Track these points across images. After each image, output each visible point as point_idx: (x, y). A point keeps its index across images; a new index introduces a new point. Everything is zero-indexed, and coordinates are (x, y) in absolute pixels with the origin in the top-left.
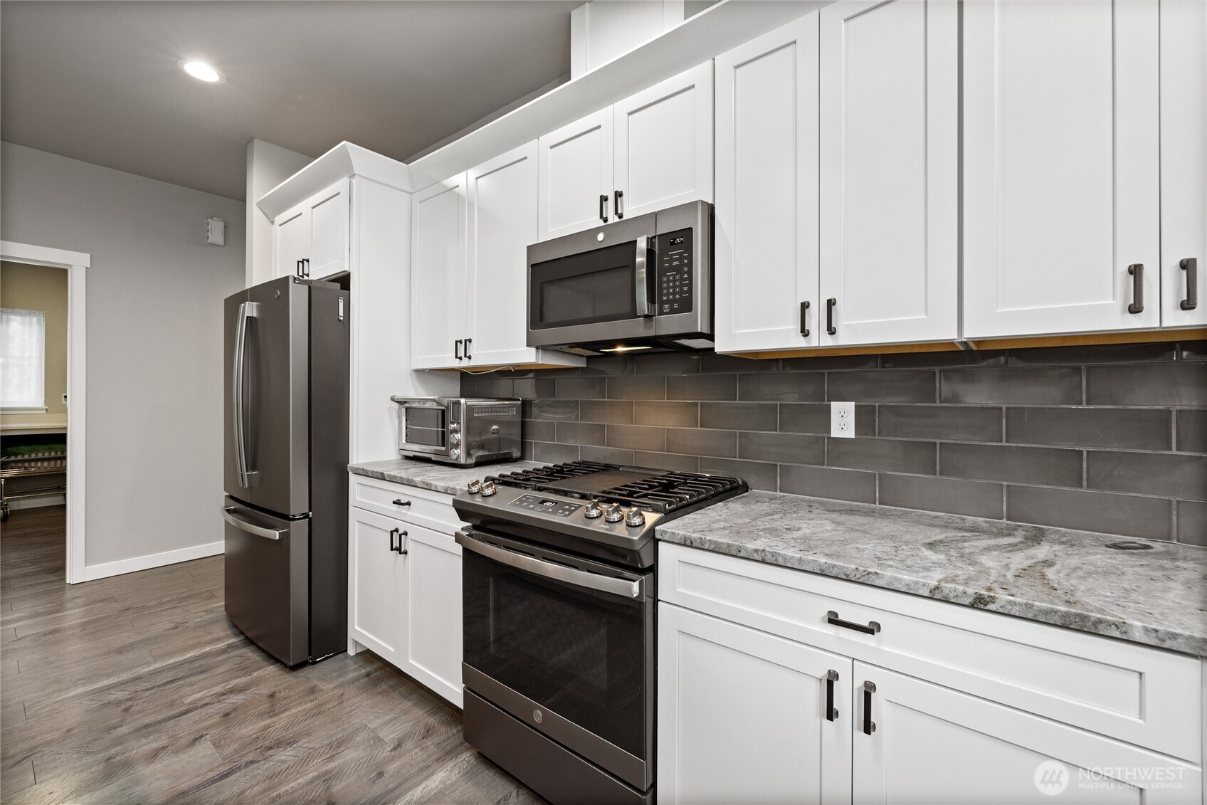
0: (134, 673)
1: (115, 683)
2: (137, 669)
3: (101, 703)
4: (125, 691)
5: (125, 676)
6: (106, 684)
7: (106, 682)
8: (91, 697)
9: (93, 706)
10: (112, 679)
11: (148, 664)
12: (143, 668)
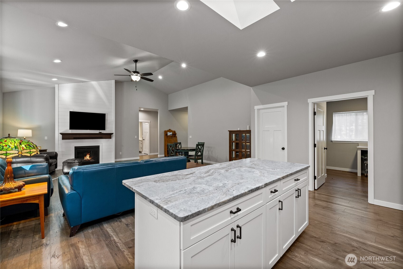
0: (365, 241)
1: (357, 240)
2: (367, 241)
3: (349, 243)
4: (358, 245)
5: (361, 240)
6: (354, 238)
7: (355, 238)
8: (347, 239)
9: (346, 242)
10: (357, 238)
11: (372, 242)
12: (369, 242)
